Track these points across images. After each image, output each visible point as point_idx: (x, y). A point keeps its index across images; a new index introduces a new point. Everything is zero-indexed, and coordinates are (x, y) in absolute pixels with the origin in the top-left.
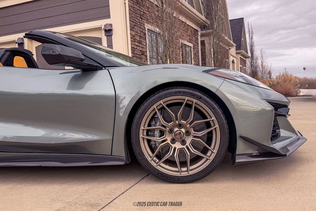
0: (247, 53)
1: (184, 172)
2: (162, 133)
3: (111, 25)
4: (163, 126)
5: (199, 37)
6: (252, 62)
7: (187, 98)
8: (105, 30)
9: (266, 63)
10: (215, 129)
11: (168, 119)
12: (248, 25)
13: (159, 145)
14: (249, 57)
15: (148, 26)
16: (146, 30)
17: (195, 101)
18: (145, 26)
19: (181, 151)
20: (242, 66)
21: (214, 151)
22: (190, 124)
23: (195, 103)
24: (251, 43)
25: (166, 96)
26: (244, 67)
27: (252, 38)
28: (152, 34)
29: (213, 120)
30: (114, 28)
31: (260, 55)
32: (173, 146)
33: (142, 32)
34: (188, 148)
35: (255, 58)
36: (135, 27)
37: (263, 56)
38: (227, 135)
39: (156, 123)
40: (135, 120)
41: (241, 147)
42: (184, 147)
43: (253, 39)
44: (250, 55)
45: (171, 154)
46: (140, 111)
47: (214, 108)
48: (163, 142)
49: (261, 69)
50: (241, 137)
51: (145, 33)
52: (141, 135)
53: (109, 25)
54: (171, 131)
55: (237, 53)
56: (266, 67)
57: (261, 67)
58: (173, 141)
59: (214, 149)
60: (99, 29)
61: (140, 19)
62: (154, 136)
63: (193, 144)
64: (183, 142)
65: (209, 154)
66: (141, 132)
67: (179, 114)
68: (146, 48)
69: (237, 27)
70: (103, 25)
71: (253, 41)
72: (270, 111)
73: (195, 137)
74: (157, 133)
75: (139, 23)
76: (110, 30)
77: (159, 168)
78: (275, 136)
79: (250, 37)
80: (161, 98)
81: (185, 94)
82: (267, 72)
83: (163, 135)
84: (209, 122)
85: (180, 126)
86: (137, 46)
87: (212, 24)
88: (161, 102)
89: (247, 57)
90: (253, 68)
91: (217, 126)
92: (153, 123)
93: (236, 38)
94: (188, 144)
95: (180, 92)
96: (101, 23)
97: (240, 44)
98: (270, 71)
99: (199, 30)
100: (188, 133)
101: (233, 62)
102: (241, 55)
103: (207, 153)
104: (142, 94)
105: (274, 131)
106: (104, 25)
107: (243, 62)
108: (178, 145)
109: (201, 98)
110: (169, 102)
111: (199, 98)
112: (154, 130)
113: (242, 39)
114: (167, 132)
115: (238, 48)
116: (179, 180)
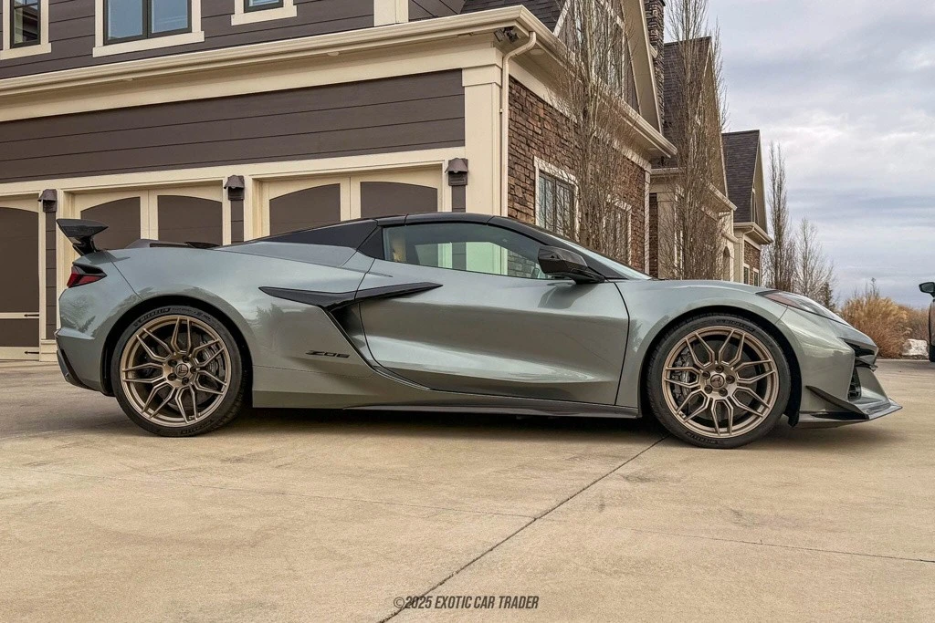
0: (765, 229)
1: (722, 434)
2: (692, 377)
3: (465, 162)
4: (695, 366)
5: (647, 186)
6: (776, 256)
7: (733, 330)
8: (451, 173)
9: (816, 261)
10: (772, 375)
11: (705, 358)
12: (772, 152)
13: (688, 394)
14: (770, 242)
15: (539, 164)
16: (537, 172)
17: (745, 334)
18: (536, 165)
19: (721, 405)
20: (748, 266)
21: (769, 406)
22: (735, 366)
23: (746, 338)
24: (776, 202)
25: (704, 325)
26: (755, 270)
27: (780, 188)
28: (558, 187)
29: (769, 363)
30: (471, 168)
31: (801, 237)
32: (709, 396)
33: (529, 177)
34: (730, 400)
35: (786, 245)
36: (516, 166)
37: (808, 239)
38: (788, 384)
39: (684, 363)
40: (657, 357)
41: (807, 402)
42: (725, 398)
43: (783, 192)
44: (771, 235)
45: (706, 407)
46: (665, 344)
47: (771, 346)
48: (693, 389)
49: (801, 276)
50: (807, 387)
51: (534, 181)
52: (664, 378)
53: (462, 162)
54: (706, 375)
55: (736, 230)
56: (815, 271)
57: (802, 271)
58: (709, 389)
59: (768, 402)
60: (436, 168)
61: (527, 148)
62: (680, 380)
63: (738, 394)
64: (723, 392)
65: (760, 410)
66: (664, 373)
67: (720, 352)
68: (535, 216)
69: (738, 157)
70: (447, 162)
71: (782, 196)
72: (848, 355)
73: (740, 384)
74: (686, 377)
75: (523, 158)
76: (463, 174)
77: (687, 425)
78: (854, 395)
79: (774, 184)
80: (696, 328)
81: (731, 323)
82: (819, 286)
83: (694, 380)
84: (762, 365)
85: (720, 369)
86: (518, 211)
87: (683, 156)
88: (696, 333)
89: (764, 241)
90: (781, 273)
91: (775, 370)
92: (680, 362)
93: (736, 187)
94: (730, 394)
95: (724, 321)
96: (443, 156)
97: (746, 204)
98: (828, 285)
99: (648, 168)
100: (731, 380)
101: (726, 253)
102: (748, 235)
103: (758, 408)
104: (670, 320)
105: (852, 388)
106: (450, 161)
107: (753, 255)
108: (716, 396)
109: (754, 330)
110: (706, 334)
111: (752, 331)
112: (681, 371)
113: (753, 190)
114: (701, 375)
115: (743, 214)
116: (717, 443)
